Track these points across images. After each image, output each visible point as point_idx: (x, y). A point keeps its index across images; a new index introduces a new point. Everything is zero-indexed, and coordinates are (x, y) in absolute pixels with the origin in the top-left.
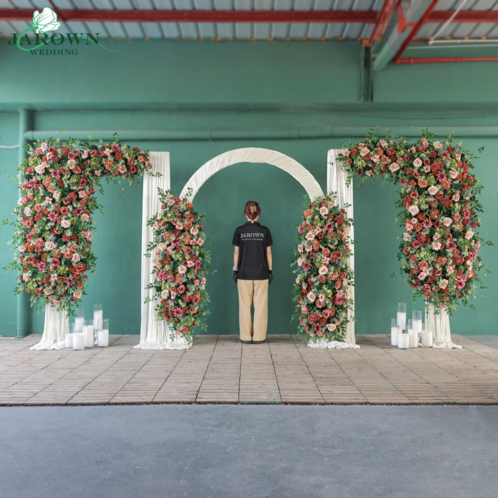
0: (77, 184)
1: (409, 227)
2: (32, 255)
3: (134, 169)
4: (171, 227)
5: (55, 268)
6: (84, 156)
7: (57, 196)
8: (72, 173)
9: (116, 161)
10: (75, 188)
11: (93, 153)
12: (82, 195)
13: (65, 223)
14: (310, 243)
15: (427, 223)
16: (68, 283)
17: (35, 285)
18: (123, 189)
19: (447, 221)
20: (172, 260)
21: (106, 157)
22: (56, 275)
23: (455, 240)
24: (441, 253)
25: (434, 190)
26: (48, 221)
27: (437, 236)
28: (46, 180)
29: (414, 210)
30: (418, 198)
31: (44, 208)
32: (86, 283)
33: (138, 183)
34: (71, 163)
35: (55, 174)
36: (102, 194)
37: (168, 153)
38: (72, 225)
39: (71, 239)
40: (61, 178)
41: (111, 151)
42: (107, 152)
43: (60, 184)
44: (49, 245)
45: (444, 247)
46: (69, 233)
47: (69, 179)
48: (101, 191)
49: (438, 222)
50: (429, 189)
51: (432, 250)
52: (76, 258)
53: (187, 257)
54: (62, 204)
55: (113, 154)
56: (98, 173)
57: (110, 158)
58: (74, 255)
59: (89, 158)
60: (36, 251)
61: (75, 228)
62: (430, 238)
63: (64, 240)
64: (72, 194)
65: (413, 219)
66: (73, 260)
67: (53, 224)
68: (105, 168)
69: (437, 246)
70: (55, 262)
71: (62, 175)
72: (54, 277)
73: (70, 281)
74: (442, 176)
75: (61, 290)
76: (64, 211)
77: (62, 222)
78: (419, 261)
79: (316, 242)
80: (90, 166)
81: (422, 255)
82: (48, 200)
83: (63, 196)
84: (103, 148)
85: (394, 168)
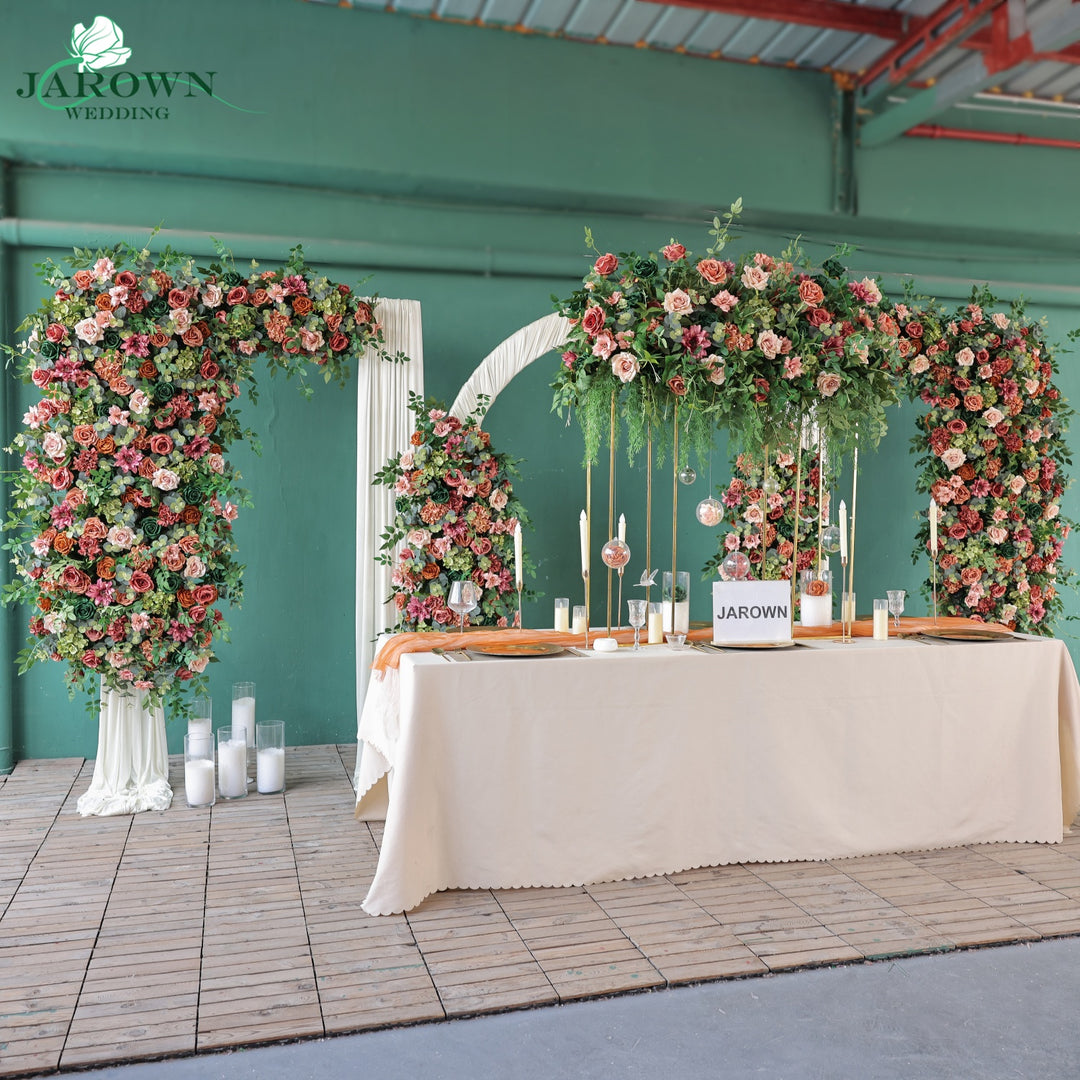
0: (196, 373)
1: (946, 494)
2: (75, 564)
3: (341, 341)
4: (442, 491)
5: (139, 596)
6: (212, 301)
7: (140, 405)
8: (182, 346)
9: (296, 320)
10: (190, 385)
11: (237, 294)
12: (207, 403)
13: (165, 478)
14: (755, 529)
15: (981, 487)
16: (176, 635)
17: (83, 643)
18: (309, 391)
19: (1017, 484)
20: (444, 569)
21: (271, 306)
22: (144, 615)
23: (1030, 522)
24: (1005, 550)
25: (995, 416)
26: (115, 471)
27: (1000, 514)
28: (107, 361)
29: (954, 457)
30: (964, 434)
31: (104, 436)
32: (222, 633)
33: (347, 375)
34: (180, 319)
35: (134, 344)
36: (255, 403)
37: (417, 304)
38: (182, 484)
39: (182, 521)
40: (151, 357)
41: (285, 292)
42: (276, 293)
43: (149, 374)
44: (121, 536)
45: (1010, 537)
46: (178, 505)
47: (174, 361)
48: (253, 394)
49: (1001, 485)
50: (986, 413)
51: (988, 546)
52: (197, 568)
53: (485, 563)
54: (152, 428)
55: (288, 300)
56: (247, 347)
57: (284, 310)
58: (190, 561)
59: (225, 307)
60: (82, 551)
61: (191, 490)
62: (986, 518)
63: (161, 522)
64: (181, 400)
65: (954, 477)
66: (186, 573)
67: (129, 480)
68: (265, 336)
69: (998, 536)
70: (139, 581)
71: (153, 351)
72: (140, 621)
73: (181, 628)
74: (1010, 389)
75: (155, 654)
76: (163, 445)
77: (158, 474)
78: (963, 567)
79: (768, 526)
80: (227, 330)
81: (971, 555)
82: (116, 416)
83: (155, 405)
84: (263, 285)
85: (920, 365)
